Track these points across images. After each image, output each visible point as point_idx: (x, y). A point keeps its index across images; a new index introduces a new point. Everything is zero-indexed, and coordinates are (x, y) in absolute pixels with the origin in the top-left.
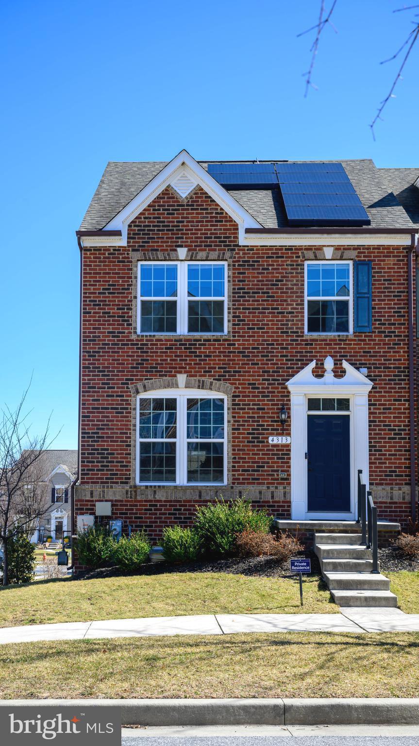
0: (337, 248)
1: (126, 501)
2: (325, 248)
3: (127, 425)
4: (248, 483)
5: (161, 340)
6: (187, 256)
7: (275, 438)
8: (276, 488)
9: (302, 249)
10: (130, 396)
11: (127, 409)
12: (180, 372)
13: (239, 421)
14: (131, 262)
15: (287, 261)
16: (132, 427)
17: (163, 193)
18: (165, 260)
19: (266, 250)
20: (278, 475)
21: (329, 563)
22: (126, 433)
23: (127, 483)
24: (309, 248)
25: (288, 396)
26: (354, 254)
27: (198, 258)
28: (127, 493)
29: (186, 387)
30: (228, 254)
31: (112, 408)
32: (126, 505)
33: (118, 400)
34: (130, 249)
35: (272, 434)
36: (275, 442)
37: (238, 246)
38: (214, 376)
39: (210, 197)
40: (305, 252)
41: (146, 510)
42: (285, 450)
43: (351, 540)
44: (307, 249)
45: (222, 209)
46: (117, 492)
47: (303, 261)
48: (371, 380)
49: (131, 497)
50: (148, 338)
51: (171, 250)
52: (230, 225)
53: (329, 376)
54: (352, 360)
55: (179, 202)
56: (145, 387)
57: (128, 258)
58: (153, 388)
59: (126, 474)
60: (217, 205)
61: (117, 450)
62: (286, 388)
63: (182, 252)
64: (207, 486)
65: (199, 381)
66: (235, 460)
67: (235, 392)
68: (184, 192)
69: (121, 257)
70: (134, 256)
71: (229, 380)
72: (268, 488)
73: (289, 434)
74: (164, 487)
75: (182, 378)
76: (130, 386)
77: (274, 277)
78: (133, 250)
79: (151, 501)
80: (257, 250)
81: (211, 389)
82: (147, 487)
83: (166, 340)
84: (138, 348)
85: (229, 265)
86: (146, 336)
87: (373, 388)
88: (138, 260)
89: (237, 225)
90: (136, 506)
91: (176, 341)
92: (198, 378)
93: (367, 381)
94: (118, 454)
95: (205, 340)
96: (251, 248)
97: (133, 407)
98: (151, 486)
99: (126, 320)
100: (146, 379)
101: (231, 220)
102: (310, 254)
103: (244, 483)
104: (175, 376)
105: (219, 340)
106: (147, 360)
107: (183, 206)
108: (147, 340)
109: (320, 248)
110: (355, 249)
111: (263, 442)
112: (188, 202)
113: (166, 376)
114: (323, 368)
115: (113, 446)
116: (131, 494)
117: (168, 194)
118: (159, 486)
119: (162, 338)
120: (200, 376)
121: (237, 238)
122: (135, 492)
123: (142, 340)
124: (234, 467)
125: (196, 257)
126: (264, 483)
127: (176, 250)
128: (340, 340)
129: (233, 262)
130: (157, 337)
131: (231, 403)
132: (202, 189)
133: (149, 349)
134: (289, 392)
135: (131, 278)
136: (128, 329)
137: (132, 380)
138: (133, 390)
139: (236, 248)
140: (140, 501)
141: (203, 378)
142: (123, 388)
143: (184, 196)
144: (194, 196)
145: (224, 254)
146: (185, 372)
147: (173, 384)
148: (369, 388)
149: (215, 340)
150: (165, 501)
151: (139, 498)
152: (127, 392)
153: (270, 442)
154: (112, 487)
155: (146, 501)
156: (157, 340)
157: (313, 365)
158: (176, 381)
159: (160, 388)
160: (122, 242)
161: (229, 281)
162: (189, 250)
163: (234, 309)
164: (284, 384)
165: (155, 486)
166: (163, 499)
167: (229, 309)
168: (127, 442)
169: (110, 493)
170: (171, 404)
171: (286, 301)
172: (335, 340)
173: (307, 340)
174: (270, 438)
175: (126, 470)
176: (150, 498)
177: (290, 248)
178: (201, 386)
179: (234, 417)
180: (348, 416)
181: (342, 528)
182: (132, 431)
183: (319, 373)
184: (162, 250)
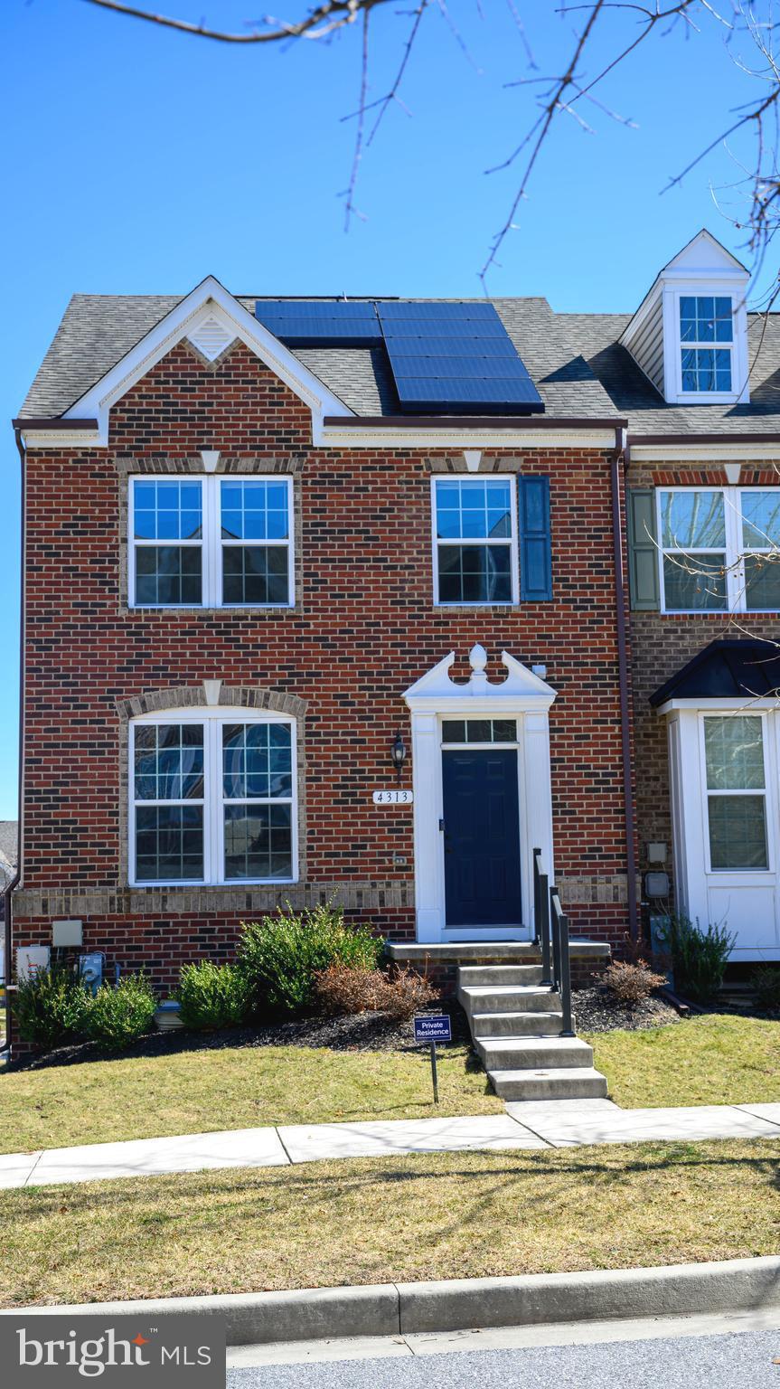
0: (488, 453)
1: (110, 918)
2: (465, 453)
3: (111, 776)
4: (337, 878)
5: (173, 618)
6: (219, 465)
7: (385, 794)
8: (389, 885)
9: (425, 454)
10: (117, 722)
11: (111, 745)
12: (210, 677)
13: (318, 765)
14: (116, 476)
15: (398, 475)
16: (120, 780)
17: (174, 353)
18: (179, 473)
19: (362, 455)
20: (390, 861)
21: (484, 1021)
22: (110, 791)
23: (111, 883)
24: (438, 453)
25: (407, 717)
26: (517, 463)
27: (240, 469)
28: (112, 902)
29: (220, 704)
30: (293, 463)
31: (83, 745)
32: (111, 926)
33: (94, 730)
34: (115, 452)
35: (379, 787)
36: (385, 801)
37: (311, 447)
38: (272, 682)
39: (259, 361)
40: (432, 459)
41: (148, 933)
42: (402, 819)
43: (524, 977)
44: (433, 454)
45: (281, 382)
46: (94, 901)
47: (429, 475)
48: (553, 686)
49: (120, 910)
50: (150, 614)
51: (189, 455)
52: (297, 411)
53: (479, 680)
54: (518, 651)
55: (202, 368)
56: (143, 704)
57: (111, 468)
58: (159, 707)
59: (110, 868)
60: (273, 375)
61: (92, 822)
62: (403, 702)
63: (210, 459)
64: (262, 886)
65: (245, 692)
66: (312, 837)
67: (310, 711)
68: (211, 350)
69: (97, 466)
70: (122, 465)
71: (300, 689)
72: (374, 885)
73: (410, 787)
74: (181, 888)
75: (212, 688)
76: (115, 703)
77: (376, 503)
78: (120, 455)
79: (157, 916)
80: (346, 455)
81: (266, 706)
82: (149, 890)
83: (183, 619)
84: (130, 634)
85: (295, 482)
86: (146, 611)
87: (557, 700)
88: (129, 473)
89: (309, 411)
90: (130, 925)
91: (200, 619)
92: (242, 687)
93: (546, 687)
94: (94, 829)
95: (254, 618)
96: (335, 452)
97: (121, 742)
98: (157, 889)
99: (109, 581)
100: (145, 690)
101: (299, 402)
102: (440, 463)
103: (329, 878)
104: (200, 684)
105: (281, 618)
106: (149, 655)
107: (212, 375)
108: (147, 619)
109: (457, 453)
110: (518, 454)
111: (363, 801)
112: (220, 368)
113: (183, 683)
114: (468, 666)
115: (86, 814)
116: (120, 904)
117: (182, 354)
118: (173, 888)
119: (176, 614)
120: (247, 683)
121: (309, 433)
122: (128, 899)
123: (138, 619)
124: (310, 848)
125: (235, 467)
126: (365, 878)
127: (198, 455)
128: (496, 616)
129: (303, 476)
130: (165, 613)
131: (303, 731)
132: (244, 347)
133: (150, 634)
134: (408, 710)
135: (116, 504)
136: (111, 598)
137: (120, 691)
138: (121, 711)
139: (309, 452)
140: (136, 917)
141: (252, 687)
142: (103, 707)
143: (212, 358)
144: (231, 358)
145: (286, 462)
146: (219, 676)
147: (195, 698)
148: (550, 701)
149: (272, 618)
150: (184, 916)
151: (134, 911)
152: (110, 714)
153: (376, 801)
154: (83, 892)
155: (147, 917)
156: (165, 619)
157: (449, 660)
158: (202, 692)
159: (171, 706)
160: (98, 439)
161: (296, 511)
162: (223, 455)
163: (305, 561)
164: (399, 695)
165: (165, 889)
166: (181, 911)
167: (297, 560)
168: (110, 806)
169: (81, 903)
170: (194, 735)
171: (399, 546)
172: (488, 616)
173: (438, 616)
174: (376, 795)
175: (110, 860)
176: (156, 910)
177: (404, 453)
178: (249, 701)
179: (309, 757)
180: (514, 752)
181: (506, 956)
182: (120, 787)
183: (461, 674)
184: (172, 455)
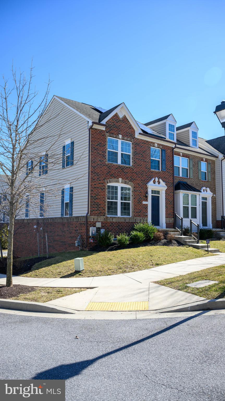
0: (158, 144)
1: (104, 222)
2: (155, 143)
3: (104, 194)
4: (138, 217)
5: (114, 165)
6: (122, 138)
7: (144, 202)
8: (145, 218)
9: (150, 142)
10: (105, 184)
11: (104, 188)
12: (120, 177)
13: (135, 196)
14: (106, 136)
15: (147, 145)
16: (106, 195)
17: (115, 115)
18: (116, 138)
19: (142, 141)
20: (145, 214)
22: (104, 197)
23: (104, 215)
24: (152, 143)
25: (147, 189)
26: (161, 147)
27: (125, 139)
28: (104, 219)
29: (121, 183)
30: (132, 140)
31: (100, 188)
32: (104, 224)
33: (102, 185)
34: (106, 131)
35: (143, 201)
36: (144, 203)
37: (135, 137)
38: (129, 180)
39: (128, 120)
40: (151, 144)
41: (110, 225)
42: (146, 205)
43: (178, 234)
44: (151, 143)
45: (131, 125)
46: (102, 219)
47: (150, 146)
48: (167, 186)
49: (106, 221)
50: (111, 164)
51: (117, 135)
52: (133, 130)
53: (157, 183)
54: (163, 179)
55: (119, 119)
56: (110, 181)
57: (105, 135)
58: (112, 182)
59: (104, 212)
60: (130, 123)
61: (102, 203)
62: (147, 186)
63: (120, 136)
64: (127, 217)
65: (125, 181)
66: (134, 209)
67: (134, 186)
68: (121, 116)
69: (103, 134)
70: (107, 134)
71: (133, 182)
72: (143, 218)
73: (147, 201)
74: (115, 217)
75: (120, 179)
76: (105, 180)
77: (144, 150)
78: (107, 132)
79: (111, 222)
80: (140, 140)
81: (128, 184)
82: (110, 217)
83: (116, 166)
84: (108, 167)
85: (132, 143)
86: (110, 163)
87: (167, 188)
88: (108, 136)
89: (135, 131)
90: (107, 224)
91: (119, 166)
92: (124, 180)
93: (165, 186)
94: (102, 205)
95: (126, 167)
96: (138, 139)
97: (106, 188)
98: (112, 217)
99: (104, 156)
100: (110, 179)
101: (133, 129)
102: (152, 144)
103: (136, 217)
104: (118, 178)
105: (130, 168)
106: (110, 172)
107: (121, 121)
108: (110, 165)
109: (154, 143)
110: (162, 145)
111: (141, 203)
112: (122, 120)
113: (116, 178)
114: (155, 181)
115: (100, 202)
116: (106, 220)
117: (116, 115)
118: (114, 217)
119: (115, 165)
120: (125, 179)
121: (134, 135)
122: (107, 219)
123: (109, 164)
124: (134, 211)
125: (124, 139)
126: (141, 217)
127: (118, 135)
128: (159, 173)
129: (134, 143)
130: (113, 164)
131: (133, 189)
132: (126, 117)
133: (111, 168)
134: (147, 187)
135: (106, 142)
136: (105, 160)
137: (106, 178)
138: (106, 182)
139: (134, 138)
140: (108, 222)
141: (126, 180)
142: (103, 181)
143: (121, 117)
144: (124, 118)
145: (131, 139)
146: (121, 177)
147: (118, 181)
148: (166, 188)
149: (129, 168)
150: (116, 222)
151: (108, 221)
152: (104, 182)
153: (143, 203)
154: (100, 217)
155: (110, 222)
156: (113, 165)
157: (154, 179)
158: (119, 180)
159: (114, 182)
160: (103, 128)
161: (132, 149)
162: (122, 136)
163: (134, 158)
164: (146, 185)
165: (113, 217)
166: (115, 221)
167: (132, 158)
168: (105, 201)
169: (100, 219)
170: (116, 188)
171: (146, 158)
172: (158, 172)
173: (151, 171)
174: (143, 202)
175: (104, 211)
176: (111, 221)
177: (147, 141)
178: (125, 183)
179: (134, 194)
180: (159, 197)
181: (173, 231)
182: (106, 197)
183: (154, 182)
184: (115, 134)
